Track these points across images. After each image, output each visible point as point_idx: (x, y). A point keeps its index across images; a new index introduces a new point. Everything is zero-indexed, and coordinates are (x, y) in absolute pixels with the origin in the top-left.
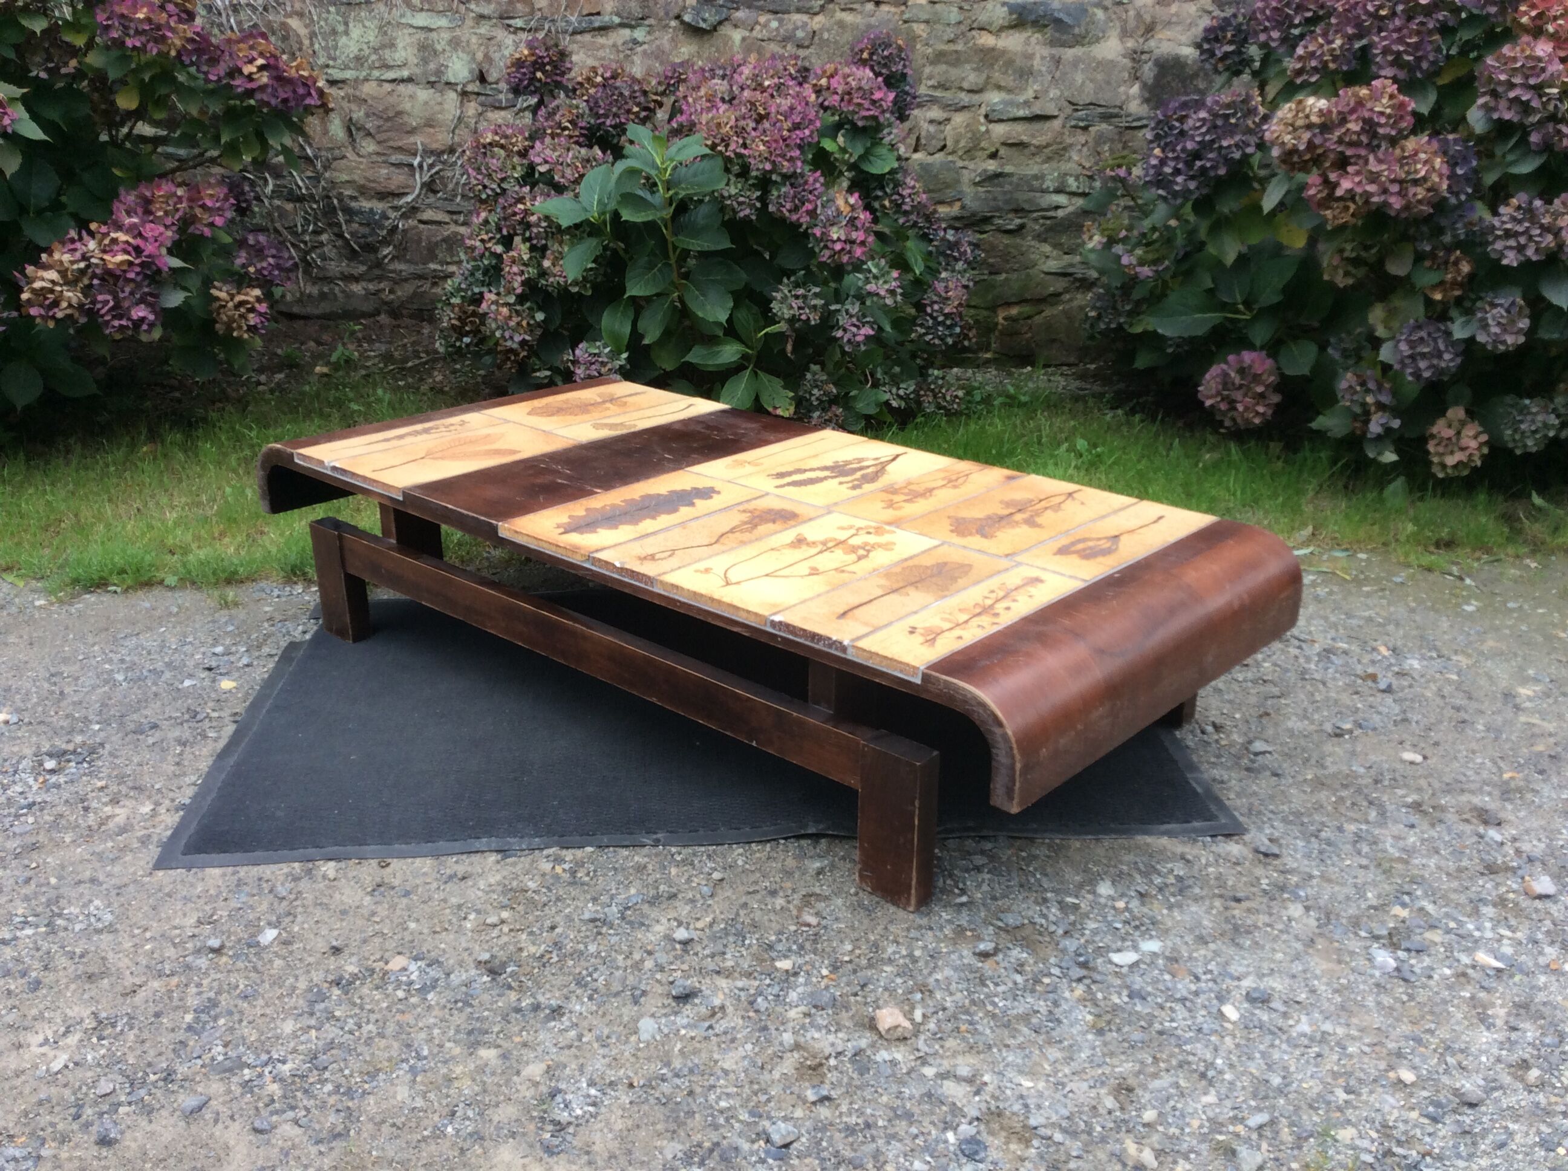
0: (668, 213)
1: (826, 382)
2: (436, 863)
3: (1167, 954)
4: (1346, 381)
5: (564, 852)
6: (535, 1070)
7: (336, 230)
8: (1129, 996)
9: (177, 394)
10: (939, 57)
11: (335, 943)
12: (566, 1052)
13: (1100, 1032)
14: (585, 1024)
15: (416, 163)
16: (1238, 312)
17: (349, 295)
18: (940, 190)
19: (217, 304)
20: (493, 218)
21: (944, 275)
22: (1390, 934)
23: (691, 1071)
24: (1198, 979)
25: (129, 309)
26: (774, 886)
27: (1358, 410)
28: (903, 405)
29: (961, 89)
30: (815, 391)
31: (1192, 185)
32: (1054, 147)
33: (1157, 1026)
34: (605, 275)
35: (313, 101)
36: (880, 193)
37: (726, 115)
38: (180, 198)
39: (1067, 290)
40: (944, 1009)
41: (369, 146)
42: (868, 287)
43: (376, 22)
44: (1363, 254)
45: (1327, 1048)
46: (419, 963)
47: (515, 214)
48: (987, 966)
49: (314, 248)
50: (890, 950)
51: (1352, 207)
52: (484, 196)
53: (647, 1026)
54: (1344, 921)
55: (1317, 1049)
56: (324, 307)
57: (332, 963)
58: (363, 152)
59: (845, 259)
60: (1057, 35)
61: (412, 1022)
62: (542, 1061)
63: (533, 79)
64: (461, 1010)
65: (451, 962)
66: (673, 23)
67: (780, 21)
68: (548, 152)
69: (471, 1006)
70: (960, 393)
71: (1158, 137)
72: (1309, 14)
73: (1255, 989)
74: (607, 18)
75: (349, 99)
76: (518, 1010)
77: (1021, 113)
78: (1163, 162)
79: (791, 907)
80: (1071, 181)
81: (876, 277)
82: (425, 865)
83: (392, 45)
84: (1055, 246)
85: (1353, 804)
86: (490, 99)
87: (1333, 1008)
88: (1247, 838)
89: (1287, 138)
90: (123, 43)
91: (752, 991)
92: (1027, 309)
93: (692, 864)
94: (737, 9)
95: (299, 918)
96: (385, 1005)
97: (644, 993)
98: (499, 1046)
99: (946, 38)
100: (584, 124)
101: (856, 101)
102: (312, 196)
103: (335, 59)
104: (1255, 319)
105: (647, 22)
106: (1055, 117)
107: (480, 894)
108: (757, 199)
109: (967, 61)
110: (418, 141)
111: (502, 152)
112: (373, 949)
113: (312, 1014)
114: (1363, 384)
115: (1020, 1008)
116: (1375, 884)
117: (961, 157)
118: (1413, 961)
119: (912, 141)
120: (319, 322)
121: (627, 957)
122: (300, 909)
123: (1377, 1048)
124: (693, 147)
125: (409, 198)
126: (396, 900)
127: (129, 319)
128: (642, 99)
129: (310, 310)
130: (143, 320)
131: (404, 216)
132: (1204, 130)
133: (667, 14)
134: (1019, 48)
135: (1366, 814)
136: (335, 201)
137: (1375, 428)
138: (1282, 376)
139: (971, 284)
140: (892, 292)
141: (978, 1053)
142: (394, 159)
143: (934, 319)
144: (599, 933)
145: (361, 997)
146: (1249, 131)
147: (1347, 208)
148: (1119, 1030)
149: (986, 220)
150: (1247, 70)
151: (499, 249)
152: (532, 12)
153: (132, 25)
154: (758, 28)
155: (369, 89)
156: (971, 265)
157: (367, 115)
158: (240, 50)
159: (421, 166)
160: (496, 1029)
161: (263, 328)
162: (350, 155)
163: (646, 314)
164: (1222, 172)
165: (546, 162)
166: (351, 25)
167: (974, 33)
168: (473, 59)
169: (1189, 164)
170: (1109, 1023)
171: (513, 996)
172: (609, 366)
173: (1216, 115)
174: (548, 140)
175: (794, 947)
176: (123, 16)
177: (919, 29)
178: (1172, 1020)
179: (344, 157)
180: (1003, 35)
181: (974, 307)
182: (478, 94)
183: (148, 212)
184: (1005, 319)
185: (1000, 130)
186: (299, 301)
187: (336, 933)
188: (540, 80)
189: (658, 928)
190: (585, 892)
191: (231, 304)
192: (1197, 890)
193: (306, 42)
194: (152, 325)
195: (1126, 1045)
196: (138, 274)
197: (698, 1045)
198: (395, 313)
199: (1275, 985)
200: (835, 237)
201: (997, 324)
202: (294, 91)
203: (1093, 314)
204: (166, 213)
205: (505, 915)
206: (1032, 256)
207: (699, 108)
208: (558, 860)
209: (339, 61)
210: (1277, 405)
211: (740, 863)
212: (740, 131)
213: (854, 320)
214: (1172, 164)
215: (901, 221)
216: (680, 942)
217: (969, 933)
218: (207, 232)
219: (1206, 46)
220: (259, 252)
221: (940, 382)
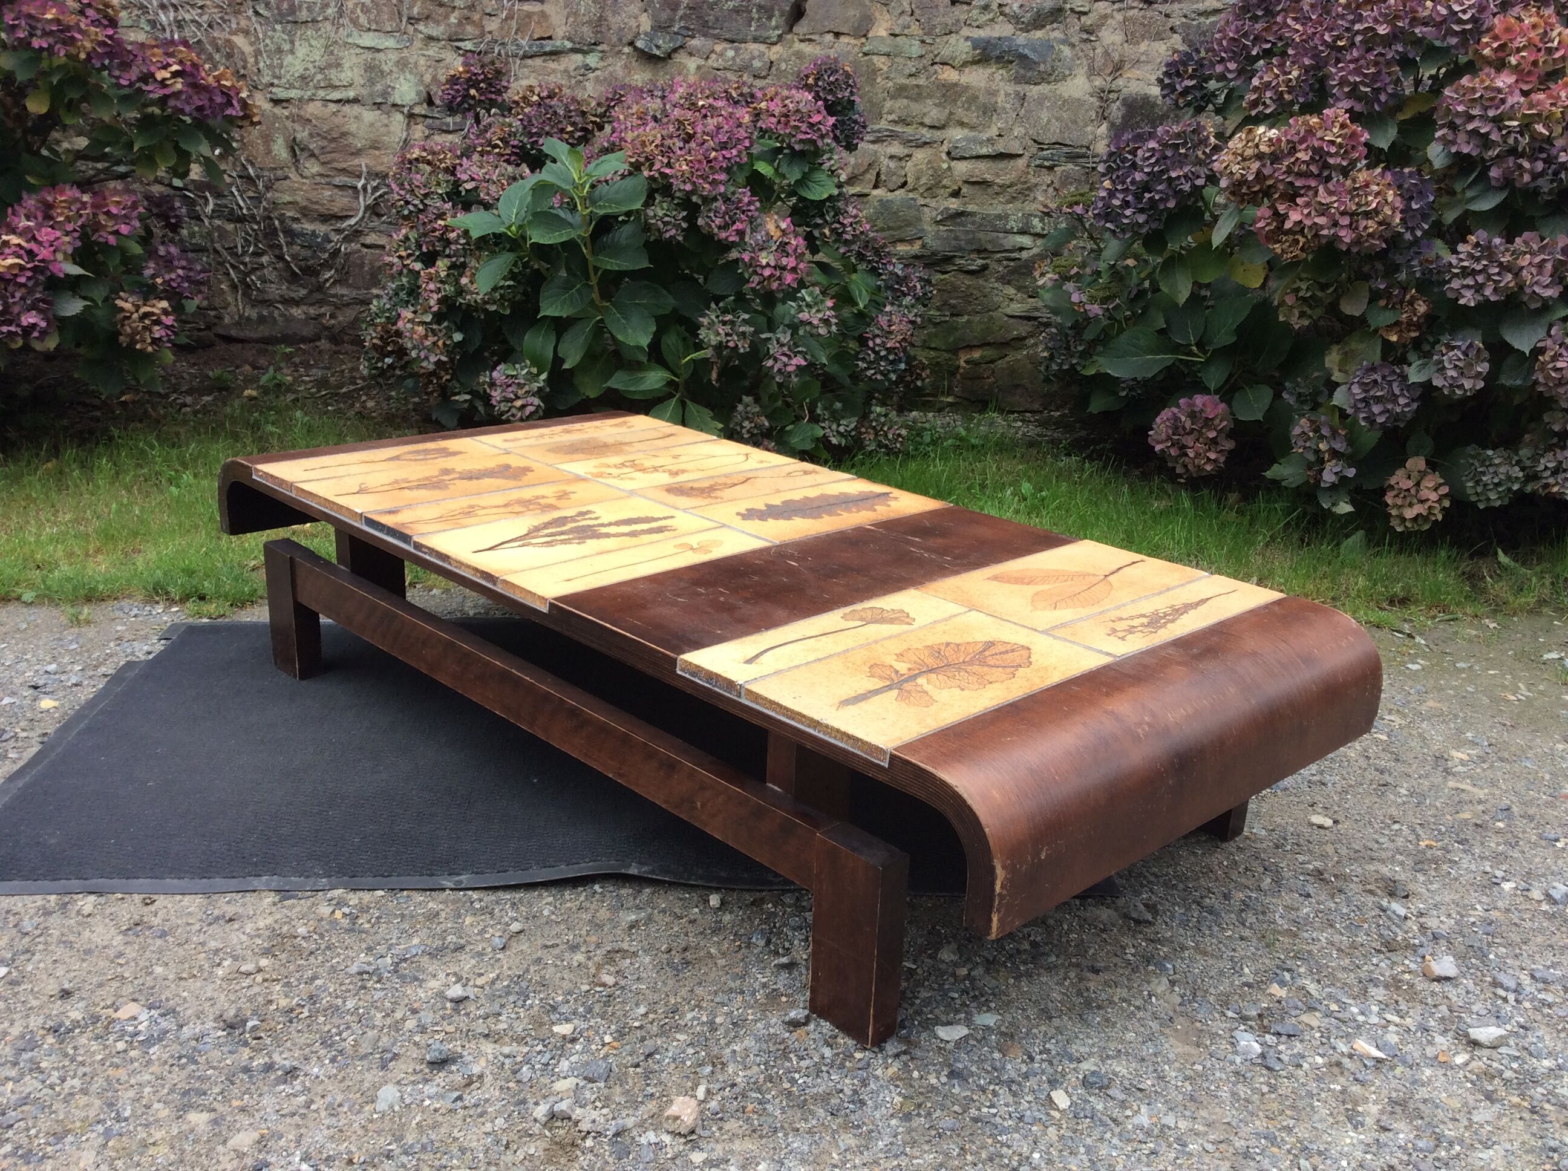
0: (585, 232)
1: (759, 415)
2: (205, 902)
3: (1003, 1029)
4: (1301, 426)
5: (351, 895)
6: (244, 1140)
7: (277, 252)
8: (947, 1076)
9: (98, 414)
10: (900, 91)
11: (66, 986)
12: (288, 1120)
13: (907, 1117)
14: (320, 1089)
15: (360, 185)
16: (1191, 354)
17: (289, 319)
18: (900, 227)
19: (122, 315)
20: (413, 235)
21: (888, 308)
22: (1260, 1016)
23: (424, 1148)
24: (1032, 1059)
25: (19, 314)
26: (578, 940)
27: (1311, 457)
28: (843, 442)
29: (922, 124)
30: (746, 424)
31: (1141, 219)
32: (1020, 186)
33: (973, 1112)
34: (525, 293)
35: (235, 111)
36: (819, 221)
37: (653, 133)
38: (84, 204)
39: (1031, 335)
40: (733, 1085)
41: (313, 167)
42: (800, 315)
43: (322, 41)
44: (1319, 294)
45: (1164, 1145)
46: (153, 1012)
47: (434, 230)
48: (792, 1038)
49: (254, 270)
50: (689, 1016)
51: (1302, 240)
52: (406, 212)
53: (388, 1094)
54: (1212, 999)
55: (1152, 1145)
56: (263, 331)
57: (58, 1006)
58: (306, 173)
59: (775, 285)
60: (1022, 71)
61: (124, 1078)
62: (256, 1129)
63: (467, 96)
64: (182, 1067)
65: (189, 1012)
66: (626, 50)
67: (737, 50)
68: (475, 169)
69: (196, 1063)
70: (904, 432)
71: (1109, 170)
72: (1268, 46)
73: (1093, 1073)
74: (558, 43)
75: (292, 118)
76: (247, 1070)
77: (984, 151)
78: (1112, 194)
79: (590, 964)
80: (1036, 222)
81: (809, 306)
82: (193, 903)
83: (338, 65)
84: (1019, 289)
85: (1247, 869)
86: (437, 122)
87: (1180, 1097)
88: (1121, 902)
89: (1235, 168)
90: (30, 43)
91: (519, 1059)
92: (989, 353)
93: (491, 913)
94: (693, 37)
95: (37, 957)
96: (100, 1057)
97: (396, 1057)
98: (214, 1110)
99: (907, 72)
100: (516, 143)
101: (792, 123)
102: (253, 217)
103: (279, 78)
104: (1208, 362)
105: (599, 48)
106: (1020, 156)
107: (244, 938)
108: (684, 219)
109: (930, 96)
110: (363, 163)
111: (428, 168)
112: (107, 994)
113: (15, 1064)
114: (1316, 430)
115: (822, 1086)
116: (1254, 958)
117: (922, 195)
118: (1282, 1047)
119: (871, 176)
120: (258, 346)
121: (388, 1015)
122: (40, 947)
123: (1222, 1147)
124: (614, 165)
125: (352, 221)
126: (149, 941)
127: (18, 325)
128: (578, 119)
129: (247, 333)
130: (34, 325)
131: (347, 239)
132: (1153, 160)
133: (620, 40)
134: (983, 85)
135: (1261, 880)
136: (277, 222)
137: (1329, 477)
138: (1236, 420)
139: (919, 320)
140: (826, 322)
141: (761, 1137)
142: (337, 181)
143: (876, 353)
144: (364, 987)
145: (75, 1048)
146: (1200, 163)
147: (1297, 242)
148: (929, 1114)
149: (948, 260)
150: (1210, 107)
151: (418, 266)
152: (482, 35)
153: (39, 25)
154: (713, 56)
155: (313, 109)
156: (923, 300)
157: (311, 135)
158: (154, 55)
159: (364, 188)
160: (217, 1090)
161: (169, 341)
162: (293, 175)
163: (567, 337)
164: (1171, 204)
165: (473, 179)
166: (297, 44)
167: (936, 67)
168: (421, 81)
169: (1138, 197)
170: (919, 1106)
171: (246, 1053)
172: (527, 388)
173: (1165, 145)
174: (476, 157)
175: (581, 1009)
176: (30, 16)
177: (880, 62)
178: (992, 1106)
179: (286, 178)
180: (967, 70)
181: (935, 349)
182: (425, 117)
183: (48, 217)
184: (966, 362)
185: (962, 168)
186: (238, 323)
187: (73, 974)
188: (473, 97)
189: (434, 984)
190: (362, 940)
191: (135, 316)
192: (1053, 959)
193: (252, 60)
194: (44, 333)
195: (933, 1133)
196: (29, 278)
197: (440, 1119)
198: (334, 339)
199: (1118, 1069)
200: (764, 262)
201: (959, 367)
202: (211, 100)
203: (1045, 354)
204: (68, 219)
205: (264, 962)
206: (996, 299)
207: (629, 125)
208: (340, 903)
209: (284, 80)
210: (1230, 452)
211: (546, 913)
212: (667, 151)
213: (785, 349)
214: (1121, 196)
215: (842, 250)
216: (452, 1001)
217: (784, 999)
218: (112, 240)
219: (1167, 81)
220: (168, 263)
221: (883, 419)
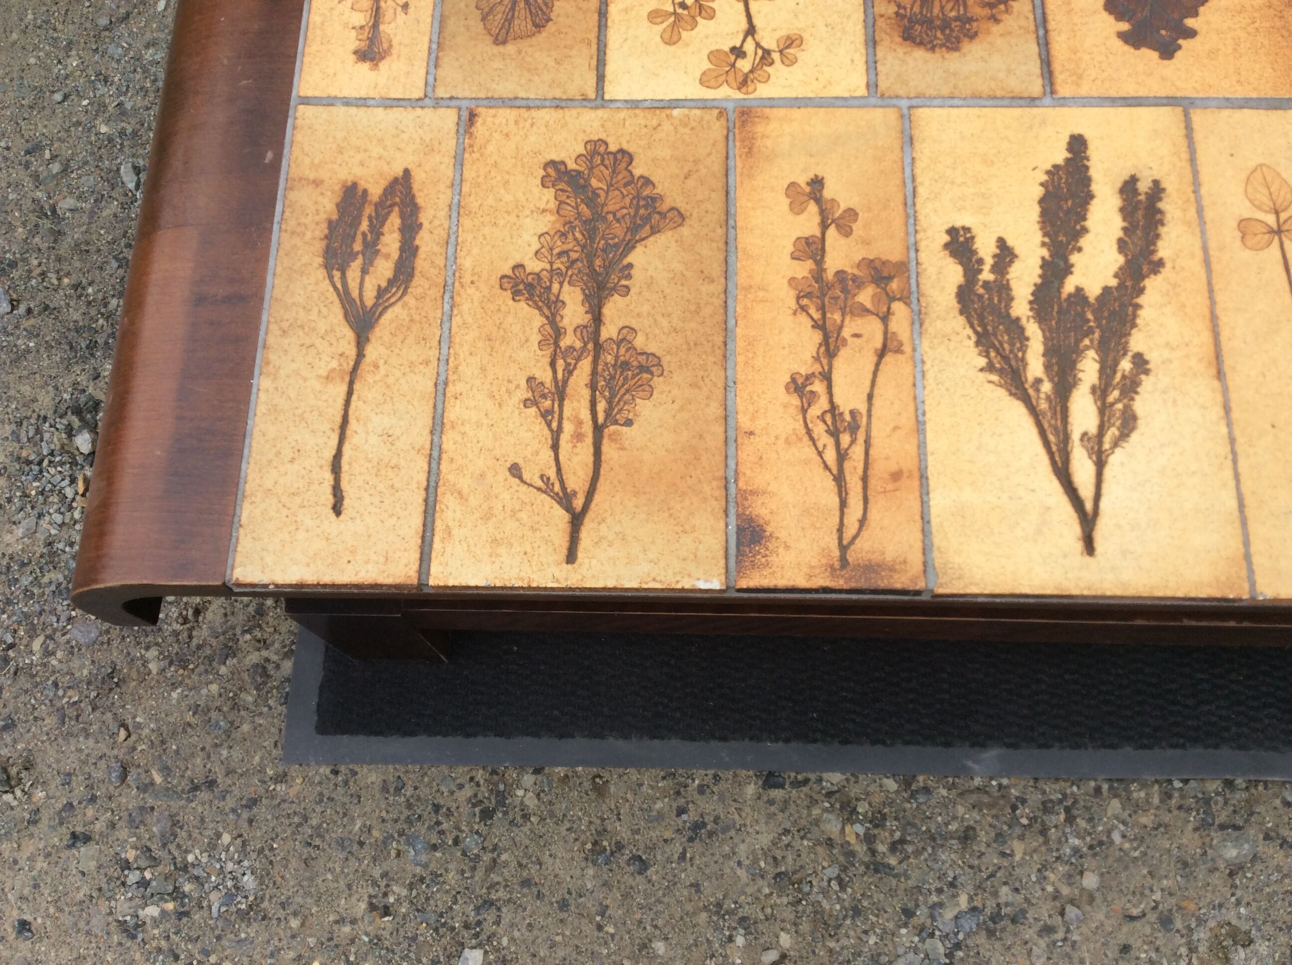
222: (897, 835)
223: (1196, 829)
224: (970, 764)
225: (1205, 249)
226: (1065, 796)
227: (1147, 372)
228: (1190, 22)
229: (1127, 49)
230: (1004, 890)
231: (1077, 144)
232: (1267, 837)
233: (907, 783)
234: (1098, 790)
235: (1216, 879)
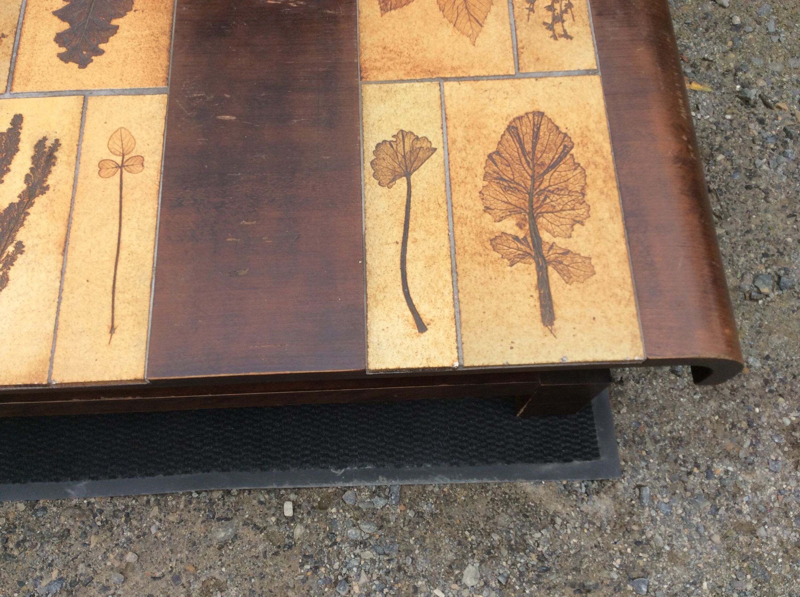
222: (21, 537)
223: (203, 522)
224: (69, 491)
225: (75, 179)
226: (127, 507)
227: (22, 253)
228: (102, 46)
229: (62, 63)
230: (81, 566)
231: (18, 120)
232: (245, 524)
233: (32, 505)
234: (148, 502)
235: (211, 552)
